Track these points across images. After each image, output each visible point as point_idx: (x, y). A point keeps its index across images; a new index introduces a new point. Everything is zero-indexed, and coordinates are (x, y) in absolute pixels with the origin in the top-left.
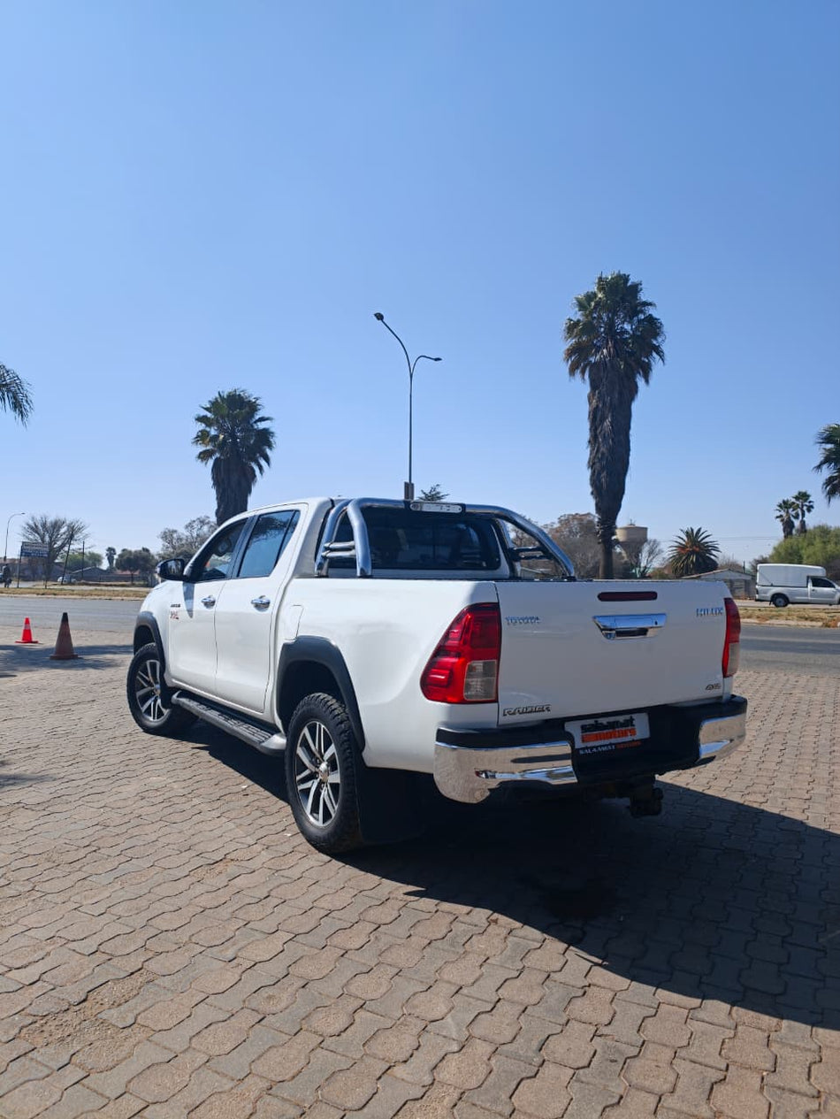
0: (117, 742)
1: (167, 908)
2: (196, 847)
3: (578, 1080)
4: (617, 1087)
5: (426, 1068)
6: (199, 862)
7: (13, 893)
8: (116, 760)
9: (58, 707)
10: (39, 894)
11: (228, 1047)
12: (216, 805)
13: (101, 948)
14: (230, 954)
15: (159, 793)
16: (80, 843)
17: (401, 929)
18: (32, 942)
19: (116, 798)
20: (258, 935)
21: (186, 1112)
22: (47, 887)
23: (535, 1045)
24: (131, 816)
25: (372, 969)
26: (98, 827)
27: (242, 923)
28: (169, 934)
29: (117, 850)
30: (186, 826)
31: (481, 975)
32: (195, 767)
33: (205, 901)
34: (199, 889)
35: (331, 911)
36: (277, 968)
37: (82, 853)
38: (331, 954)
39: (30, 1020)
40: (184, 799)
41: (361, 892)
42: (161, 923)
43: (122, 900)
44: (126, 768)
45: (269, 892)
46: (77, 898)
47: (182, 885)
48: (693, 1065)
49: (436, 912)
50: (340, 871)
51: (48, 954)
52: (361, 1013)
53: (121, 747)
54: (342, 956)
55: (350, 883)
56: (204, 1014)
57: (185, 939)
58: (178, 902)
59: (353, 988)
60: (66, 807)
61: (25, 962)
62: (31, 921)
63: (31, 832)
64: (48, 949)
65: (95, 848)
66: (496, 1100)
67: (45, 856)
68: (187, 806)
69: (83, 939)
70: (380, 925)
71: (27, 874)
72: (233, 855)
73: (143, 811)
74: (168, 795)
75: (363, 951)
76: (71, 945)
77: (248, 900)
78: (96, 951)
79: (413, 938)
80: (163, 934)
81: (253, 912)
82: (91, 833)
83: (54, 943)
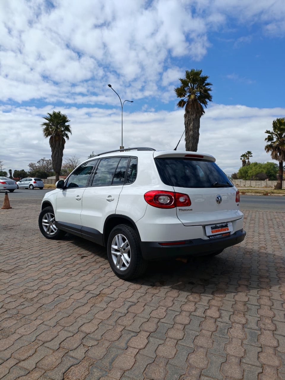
1: (84, 321)
2: (86, 288)
6: (89, 296)
7: (9, 315)
8: (37, 249)
9: (7, 227)
10: (22, 316)
12: (86, 267)
13: (62, 346)
14: (124, 345)
15: (60, 263)
16: (33, 288)
17: (195, 326)
18: (26, 344)
20: (133, 334)
22: (24, 311)
24: (52, 274)
25: (194, 350)
26: (38, 281)
27: (123, 327)
28: (91, 335)
29: (51, 291)
30: (77, 278)
33: (101, 316)
34: (95, 310)
35: (160, 319)
37: (36, 293)
42: (85, 329)
43: (62, 317)
45: (127, 310)
47: (87, 308)
54: (177, 343)
57: (100, 338)
58: (90, 316)
60: (23, 271)
61: (26, 357)
62: (22, 331)
63: (10, 284)
64: (36, 347)
65: (41, 291)
68: (74, 269)
69: (51, 341)
70: (185, 325)
71: (13, 305)
72: (103, 292)
73: (56, 272)
74: (64, 264)
75: (185, 340)
76: (46, 345)
77: (120, 315)
78: (59, 348)
79: (203, 331)
80: (89, 336)
81: (125, 321)
82: (37, 283)
83: (37, 344)
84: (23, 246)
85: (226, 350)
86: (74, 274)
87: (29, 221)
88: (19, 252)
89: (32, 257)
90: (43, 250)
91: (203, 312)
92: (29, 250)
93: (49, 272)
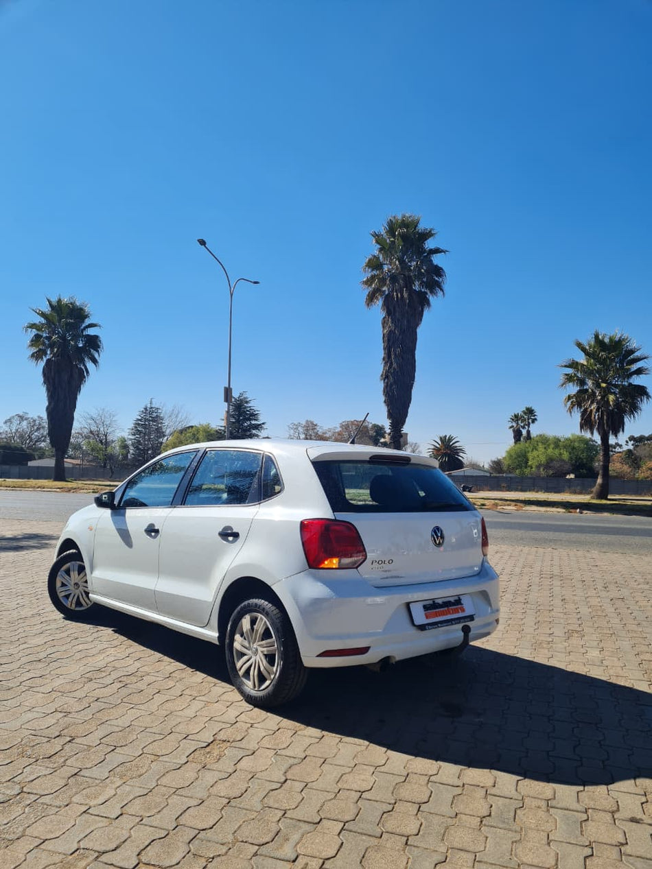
1: (189, 801)
2: (178, 730)
6: (190, 746)
8: (39, 640)
10: (33, 797)
13: (144, 858)
14: (288, 851)
15: (104, 674)
16: (48, 733)
18: (57, 858)
20: (305, 827)
22: (37, 787)
24: (88, 700)
27: (280, 813)
28: (209, 833)
29: (93, 739)
30: (153, 706)
33: (223, 789)
34: (209, 777)
35: (362, 792)
37: (57, 745)
38: (394, 842)
40: (134, 679)
42: (193, 821)
43: (132, 797)
44: (54, 650)
45: (284, 775)
46: (79, 799)
47: (189, 773)
49: (464, 785)
53: (36, 627)
54: (406, 843)
57: (230, 838)
58: (200, 793)
60: (10, 694)
62: (39, 830)
65: (69, 739)
67: (15, 750)
68: (141, 686)
69: (115, 850)
70: (420, 805)
72: (222, 736)
73: (97, 693)
74: (114, 675)
75: (423, 836)
76: (104, 858)
77: (269, 786)
78: (138, 864)
79: (462, 817)
80: (203, 834)
81: (283, 799)
82: (54, 721)
83: (84, 857)
85: (516, 856)
89: (28, 659)
90: (55, 643)
91: (457, 775)
92: (18, 643)
93: (79, 694)
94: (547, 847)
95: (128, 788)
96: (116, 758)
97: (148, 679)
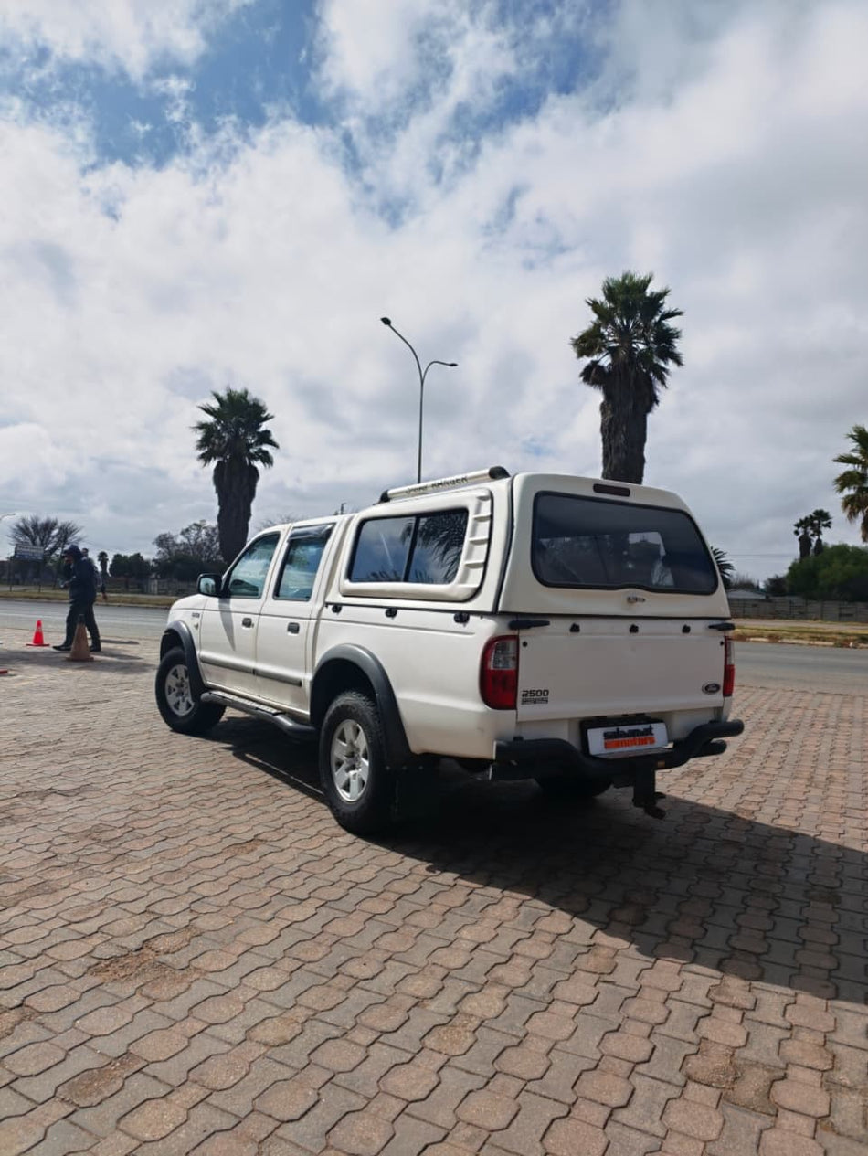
0: (138, 738)
1: (205, 878)
2: (227, 829)
3: (583, 1014)
4: (616, 1019)
5: (450, 1004)
6: (230, 841)
7: (59, 863)
9: (74, 705)
10: (84, 865)
11: (274, 985)
12: (241, 794)
13: (151, 909)
14: (268, 915)
15: (184, 783)
16: (115, 824)
17: (423, 898)
18: (85, 902)
19: (142, 787)
20: (292, 901)
21: (244, 1030)
22: (91, 860)
23: (545, 987)
24: (161, 803)
25: (398, 929)
27: (277, 891)
28: (211, 899)
29: (151, 831)
30: (215, 811)
31: (497, 935)
32: (217, 761)
33: (241, 873)
34: (233, 864)
35: (357, 883)
36: (314, 926)
37: (118, 833)
38: (359, 917)
39: (95, 961)
40: (208, 789)
41: (383, 868)
42: (203, 890)
43: (163, 871)
44: (149, 761)
45: (299, 867)
46: (121, 870)
47: (217, 860)
48: (683, 1004)
50: (364, 851)
51: (101, 913)
52: (390, 962)
53: (142, 742)
54: (371, 918)
55: (374, 861)
56: (251, 961)
57: (226, 903)
58: (218, 872)
59: (381, 943)
61: (81, 919)
62: (80, 885)
63: (68, 814)
64: (103, 908)
65: (130, 829)
66: (512, 1026)
67: (83, 834)
68: (213, 794)
69: (132, 902)
70: (404, 895)
71: (69, 849)
72: (261, 837)
73: (172, 798)
74: (193, 785)
75: (389, 915)
76: (121, 906)
77: (281, 873)
78: (146, 911)
79: (434, 906)
80: (206, 899)
81: (286, 883)
82: (125, 816)
83: (106, 904)
84: (107, 746)
86: (209, 804)
87: (133, 692)
88: (96, 757)
89: (124, 768)
92: (119, 755)
93: (154, 798)
94: (493, 931)
95: (161, 866)
96: (164, 845)
97: (220, 791)
